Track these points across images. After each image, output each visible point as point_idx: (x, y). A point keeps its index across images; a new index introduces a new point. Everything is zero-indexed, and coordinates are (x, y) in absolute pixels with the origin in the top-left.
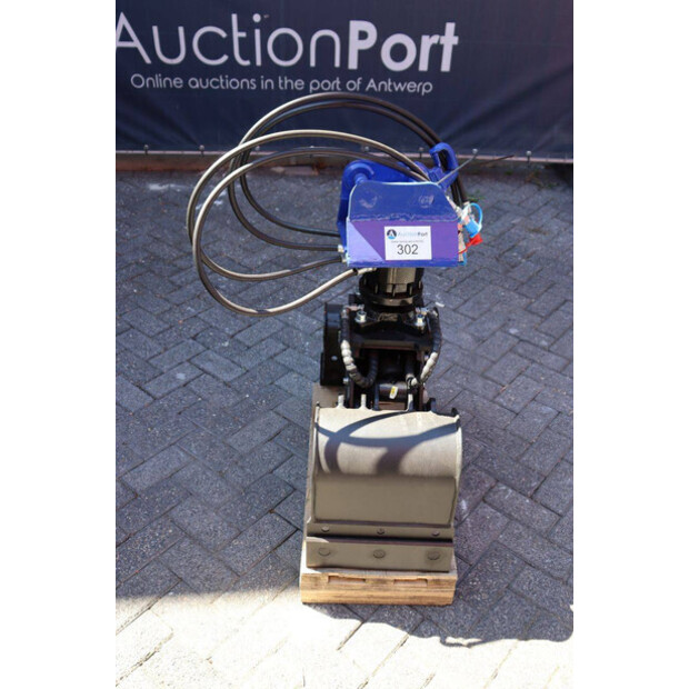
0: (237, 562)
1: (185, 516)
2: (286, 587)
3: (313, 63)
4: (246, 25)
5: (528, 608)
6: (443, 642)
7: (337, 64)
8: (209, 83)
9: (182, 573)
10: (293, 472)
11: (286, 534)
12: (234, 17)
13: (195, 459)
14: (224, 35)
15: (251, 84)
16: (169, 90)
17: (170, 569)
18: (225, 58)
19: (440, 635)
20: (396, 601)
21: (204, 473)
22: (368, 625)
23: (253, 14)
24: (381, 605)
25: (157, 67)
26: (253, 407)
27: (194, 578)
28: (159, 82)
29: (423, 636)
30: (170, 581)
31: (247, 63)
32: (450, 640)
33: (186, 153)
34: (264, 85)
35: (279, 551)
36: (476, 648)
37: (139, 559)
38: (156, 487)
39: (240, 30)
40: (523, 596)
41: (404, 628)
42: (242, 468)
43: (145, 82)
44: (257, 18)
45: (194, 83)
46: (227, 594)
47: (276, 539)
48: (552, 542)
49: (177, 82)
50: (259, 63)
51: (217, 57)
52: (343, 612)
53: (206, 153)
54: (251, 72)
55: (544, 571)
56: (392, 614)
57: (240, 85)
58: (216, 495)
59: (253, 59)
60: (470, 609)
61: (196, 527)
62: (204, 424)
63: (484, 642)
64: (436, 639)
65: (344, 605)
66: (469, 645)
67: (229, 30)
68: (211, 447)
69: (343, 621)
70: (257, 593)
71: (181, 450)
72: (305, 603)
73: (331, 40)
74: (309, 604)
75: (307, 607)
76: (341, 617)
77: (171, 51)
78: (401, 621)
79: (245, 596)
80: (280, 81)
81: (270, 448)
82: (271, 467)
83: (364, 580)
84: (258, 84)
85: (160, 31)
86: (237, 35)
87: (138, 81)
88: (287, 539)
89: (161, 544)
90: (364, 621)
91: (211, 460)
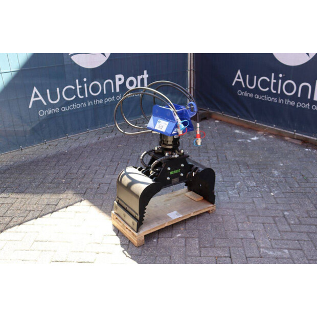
3: (299, 96)
4: (277, 78)
6: (123, 251)
7: (309, 97)
8: (261, 97)
12: (273, 74)
14: (268, 80)
15: (275, 100)
16: (248, 97)
18: (268, 89)
23: (279, 74)
25: (246, 89)
28: (246, 94)
31: (275, 92)
32: (126, 252)
33: (251, 122)
34: (280, 101)
39: (274, 79)
43: (242, 94)
44: (281, 75)
45: (256, 96)
49: (251, 95)
50: (279, 92)
51: (265, 88)
53: (257, 123)
54: (276, 95)
57: (271, 100)
59: (277, 91)
67: (270, 79)
73: (307, 87)
77: (251, 84)
80: (286, 101)
84: (278, 100)
85: (249, 77)
86: (273, 81)
87: (240, 93)
90: (117, 235)
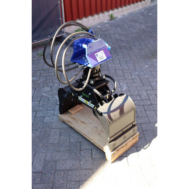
0: (87, 167)
1: (61, 167)
2: (104, 163)
5: (150, 132)
6: (145, 149)
9: (77, 179)
10: (75, 138)
11: (91, 152)
13: (47, 153)
17: (73, 181)
19: (142, 148)
20: (128, 148)
21: (53, 154)
22: (128, 157)
24: (126, 151)
26: (45, 131)
27: (82, 178)
29: (140, 151)
30: (77, 183)
32: (145, 147)
35: (93, 157)
36: (150, 145)
37: (63, 185)
38: (44, 166)
40: (147, 130)
41: (135, 152)
42: (61, 146)
46: (93, 175)
47: (90, 155)
48: (140, 117)
52: (121, 158)
55: (145, 123)
56: (130, 151)
58: (63, 157)
60: (141, 139)
61: (68, 167)
62: (37, 143)
63: (150, 143)
64: (142, 149)
65: (120, 157)
66: (149, 146)
68: (47, 147)
69: (123, 160)
70: (100, 169)
71: (40, 153)
72: (112, 163)
74: (113, 162)
75: (113, 163)
76: (122, 160)
78: (134, 151)
79: (98, 172)
81: (62, 137)
82: (68, 141)
83: (123, 147)
88: (92, 154)
89: (64, 177)
90: (127, 157)
91: (51, 150)
